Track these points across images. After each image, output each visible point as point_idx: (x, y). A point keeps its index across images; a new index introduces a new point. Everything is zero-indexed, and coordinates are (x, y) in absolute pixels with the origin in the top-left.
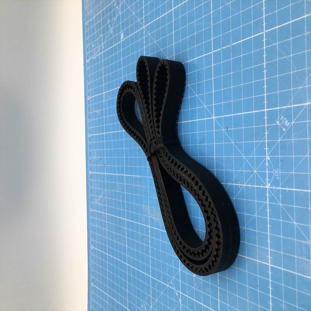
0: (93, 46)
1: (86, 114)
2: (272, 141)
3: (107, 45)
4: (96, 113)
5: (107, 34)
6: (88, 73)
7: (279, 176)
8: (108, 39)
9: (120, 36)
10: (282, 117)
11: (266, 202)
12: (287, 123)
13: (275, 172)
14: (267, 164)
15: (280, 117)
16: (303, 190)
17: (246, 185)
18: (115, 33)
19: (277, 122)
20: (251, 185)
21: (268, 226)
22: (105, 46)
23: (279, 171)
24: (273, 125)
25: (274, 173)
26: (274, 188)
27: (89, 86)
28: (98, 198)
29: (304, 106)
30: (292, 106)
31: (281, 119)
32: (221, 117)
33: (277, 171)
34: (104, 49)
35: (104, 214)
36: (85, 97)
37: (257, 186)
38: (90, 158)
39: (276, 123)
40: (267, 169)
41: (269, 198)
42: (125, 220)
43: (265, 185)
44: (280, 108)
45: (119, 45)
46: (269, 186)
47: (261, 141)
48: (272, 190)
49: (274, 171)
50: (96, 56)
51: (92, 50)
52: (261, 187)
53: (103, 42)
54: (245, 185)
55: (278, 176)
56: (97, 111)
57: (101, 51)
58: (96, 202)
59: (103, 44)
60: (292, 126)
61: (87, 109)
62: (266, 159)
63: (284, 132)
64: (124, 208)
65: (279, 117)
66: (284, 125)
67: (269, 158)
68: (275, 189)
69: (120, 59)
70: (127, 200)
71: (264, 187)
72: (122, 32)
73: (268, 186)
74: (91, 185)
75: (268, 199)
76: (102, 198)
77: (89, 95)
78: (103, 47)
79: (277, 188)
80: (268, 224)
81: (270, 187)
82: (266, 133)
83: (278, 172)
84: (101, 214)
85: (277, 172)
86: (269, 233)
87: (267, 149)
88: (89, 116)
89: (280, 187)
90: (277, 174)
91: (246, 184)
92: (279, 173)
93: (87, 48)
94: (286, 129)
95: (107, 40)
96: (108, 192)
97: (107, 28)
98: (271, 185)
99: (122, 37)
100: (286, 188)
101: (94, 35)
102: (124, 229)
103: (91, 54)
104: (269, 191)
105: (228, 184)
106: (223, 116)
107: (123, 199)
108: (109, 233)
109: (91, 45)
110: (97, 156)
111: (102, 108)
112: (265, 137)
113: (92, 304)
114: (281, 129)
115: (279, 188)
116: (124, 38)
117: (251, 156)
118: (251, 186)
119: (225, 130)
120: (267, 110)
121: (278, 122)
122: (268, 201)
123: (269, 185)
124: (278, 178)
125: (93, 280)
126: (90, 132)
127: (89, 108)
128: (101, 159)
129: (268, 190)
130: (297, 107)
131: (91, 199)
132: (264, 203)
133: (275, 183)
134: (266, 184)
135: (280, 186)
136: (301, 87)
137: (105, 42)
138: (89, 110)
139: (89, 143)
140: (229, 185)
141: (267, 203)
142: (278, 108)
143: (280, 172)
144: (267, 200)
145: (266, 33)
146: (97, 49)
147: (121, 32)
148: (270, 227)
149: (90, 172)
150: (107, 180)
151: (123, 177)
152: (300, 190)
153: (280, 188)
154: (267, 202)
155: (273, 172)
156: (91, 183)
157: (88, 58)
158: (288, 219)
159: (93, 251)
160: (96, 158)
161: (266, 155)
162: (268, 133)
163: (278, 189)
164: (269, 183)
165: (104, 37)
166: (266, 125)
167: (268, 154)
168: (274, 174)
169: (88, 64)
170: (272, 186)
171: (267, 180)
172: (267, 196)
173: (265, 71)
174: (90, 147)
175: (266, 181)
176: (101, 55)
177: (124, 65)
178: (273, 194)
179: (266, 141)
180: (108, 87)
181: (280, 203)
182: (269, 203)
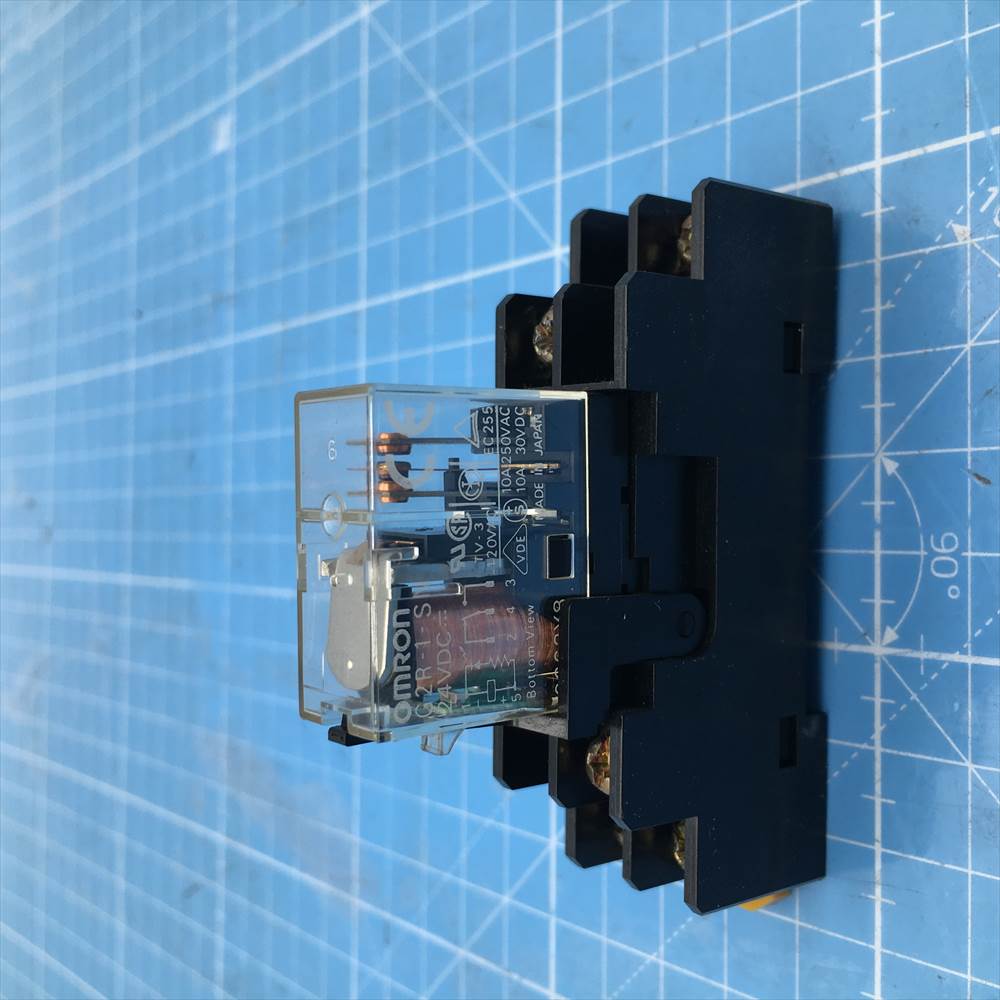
7: (960, 581)
10: (994, 191)
11: (865, 746)
13: (933, 554)
14: (878, 504)
15: (982, 194)
19: (958, 228)
23: (963, 547)
24: (928, 250)
25: (928, 559)
26: (923, 655)
31: (983, 209)
33: (948, 546)
39: (950, 236)
40: (877, 535)
41: (884, 719)
42: (119, 798)
43: (860, 639)
44: (980, 135)
46: (891, 645)
47: (840, 363)
49: (928, 548)
52: (835, 646)
55: (952, 581)
62: (872, 467)
65: (970, 195)
67: (891, 467)
68: (933, 665)
70: (136, 700)
71: (855, 648)
73: (880, 645)
75: (879, 727)
76: (28, 688)
79: (946, 657)
80: (878, 890)
81: (892, 651)
82: (878, 309)
83: (951, 555)
85: (948, 554)
86: (877, 947)
87: (878, 406)
89: (964, 652)
90: (945, 567)
92: (963, 561)
98: (906, 639)
104: (887, 675)
112: (872, 332)
115: (956, 657)
121: (962, 232)
122: (877, 736)
123: (891, 635)
124: (953, 593)
129: (878, 666)
132: (853, 750)
133: (928, 626)
134: (870, 631)
135: (968, 645)
141: (872, 753)
142: (968, 138)
143: (969, 554)
144: (872, 731)
148: (886, 908)
150: (55, 603)
153: (970, 660)
154: (872, 743)
155: (923, 553)
161: (870, 447)
162: (889, 305)
163: (952, 664)
164: (889, 618)
166: (878, 260)
167: (883, 441)
168: (927, 569)
171: (878, 601)
172: (871, 705)
175: (866, 613)
178: (914, 697)
179: (878, 357)
180: (77, 167)
181: (964, 758)
182: (883, 750)
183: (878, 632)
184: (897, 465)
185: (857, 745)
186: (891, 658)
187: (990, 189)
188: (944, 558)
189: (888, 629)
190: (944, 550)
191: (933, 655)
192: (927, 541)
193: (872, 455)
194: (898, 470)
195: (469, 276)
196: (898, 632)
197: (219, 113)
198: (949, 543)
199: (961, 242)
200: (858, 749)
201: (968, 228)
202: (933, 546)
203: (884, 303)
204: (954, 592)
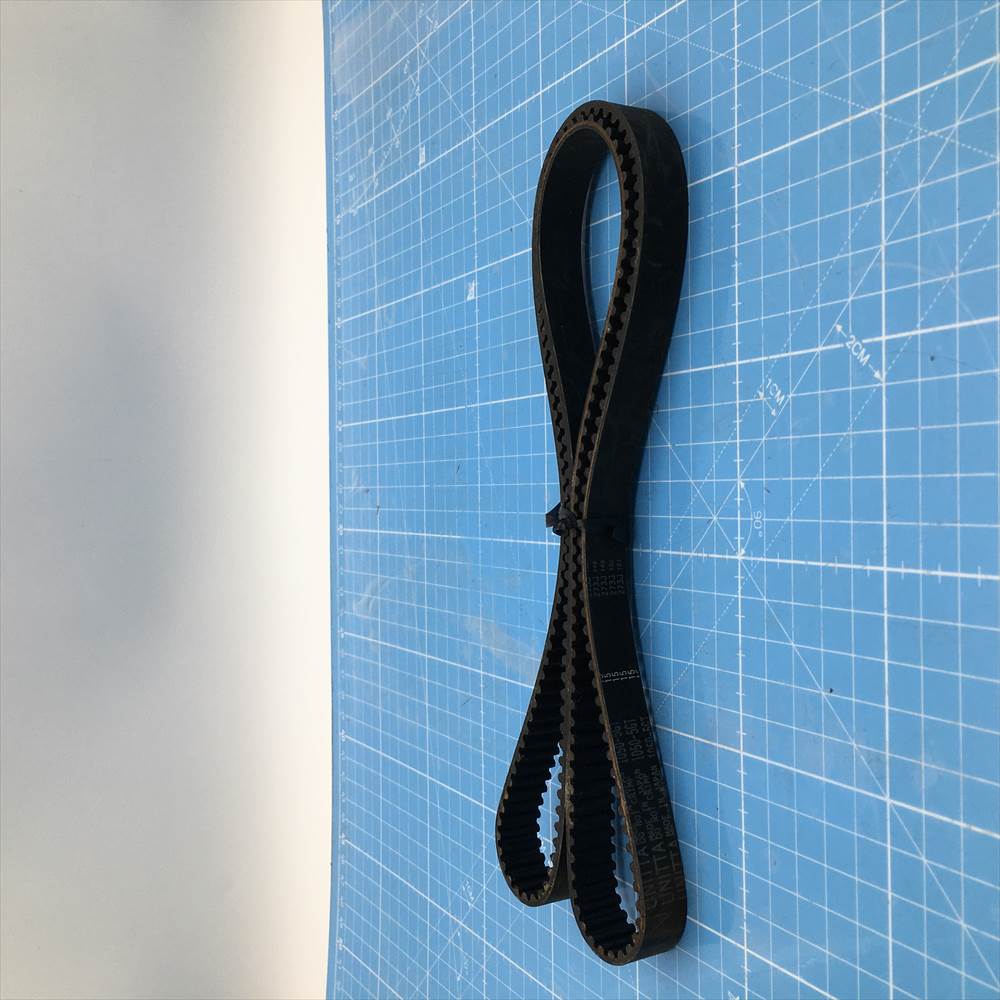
0: (351, 179)
1: (331, 366)
2: (749, 440)
3: (385, 180)
4: (355, 365)
5: (386, 148)
6: (339, 254)
7: (762, 530)
8: (387, 162)
9: (416, 154)
10: (770, 380)
11: (736, 596)
12: (781, 395)
13: (755, 520)
14: (739, 500)
15: (767, 382)
16: (809, 563)
17: (696, 555)
18: (405, 146)
20: (705, 553)
21: (740, 655)
22: (380, 182)
23: (763, 517)
24: (752, 400)
25: (753, 521)
26: (752, 559)
27: (339, 289)
28: (358, 598)
29: (813, 353)
30: (791, 354)
31: (767, 387)
34: (379, 189)
35: (373, 643)
36: (331, 322)
37: (717, 556)
38: (339, 489)
39: (758, 396)
40: (739, 512)
41: (741, 585)
42: (423, 658)
43: (734, 553)
44: (766, 358)
45: (415, 179)
46: (744, 555)
47: (726, 442)
48: (747, 563)
49: (753, 517)
50: (359, 207)
51: (349, 191)
52: (727, 557)
53: (377, 170)
54: (693, 554)
55: (758, 530)
56: (359, 359)
57: (370, 193)
58: (355, 610)
59: (375, 175)
60: (788, 403)
61: (335, 355)
62: (737, 485)
63: (773, 418)
64: (421, 626)
65: (763, 381)
66: (773, 402)
67: (743, 485)
68: (755, 562)
69: (416, 216)
70: (431, 603)
71: (733, 557)
72: (422, 146)
73: (740, 557)
74: (342, 563)
75: (740, 588)
76: (369, 599)
77: (339, 315)
78: (376, 184)
79: (759, 559)
80: (740, 652)
81: (744, 558)
82: (738, 422)
83: (760, 520)
84: (367, 643)
85: (759, 518)
86: (740, 674)
87: (738, 460)
88: (340, 372)
89: (763, 557)
90: (758, 524)
91: (696, 552)
92: (763, 522)
93: (337, 185)
94: (777, 411)
95: (386, 164)
96: (383, 583)
97: (386, 132)
98: (747, 554)
99: (422, 160)
100: (776, 558)
101: (353, 149)
102: (421, 683)
103: (347, 201)
104: (742, 568)
105: (658, 552)
107: (421, 601)
108: (385, 694)
109: (346, 178)
110: (358, 485)
111: (372, 351)
112: (736, 431)
113: (342, 894)
114: (768, 412)
115: (761, 559)
116: (427, 161)
117: (706, 480)
118: (706, 556)
120: (741, 362)
121: (761, 394)
122: (739, 592)
123: (743, 551)
124: (760, 534)
125: (345, 827)
126: (341, 417)
127: (339, 351)
128: (367, 491)
129: (739, 565)
130: (800, 356)
131: (343, 604)
132: (732, 598)
133: (754, 547)
134: (737, 551)
135: (765, 554)
136: (808, 308)
137: (382, 169)
138: (339, 357)
139: (339, 447)
141: (738, 598)
142: (763, 359)
143: (764, 520)
144: (738, 590)
145: (740, 169)
146: (361, 188)
147: (420, 144)
148: (742, 658)
149: (340, 529)
150: (383, 549)
151: (420, 540)
152: (803, 563)
153: (765, 560)
154: (738, 594)
155: (752, 519)
156: (342, 558)
157: (338, 213)
158: (780, 636)
159: (346, 745)
160: (355, 490)
161: (736, 477)
162: (741, 421)
163: (761, 562)
164: (743, 545)
165: (378, 155)
166: (738, 402)
167: (740, 475)
168: (753, 525)
169: (338, 227)
170: (750, 555)
171: (739, 538)
172: (738, 579)
173: (736, 265)
174: (341, 460)
175: (736, 543)
176: (370, 206)
177: (426, 235)
178: (749, 574)
179: (738, 441)
180: (388, 294)
182: (741, 597)
183: (739, 551)
185: (733, 596)
186: (744, 560)
188: (757, 521)
189: (742, 549)
191: (755, 559)
192: (753, 514)
193: (737, 480)
194: (745, 486)
196: (745, 550)
197: (470, 278)
198: (759, 515)
199: (761, 399)
203: (739, 419)
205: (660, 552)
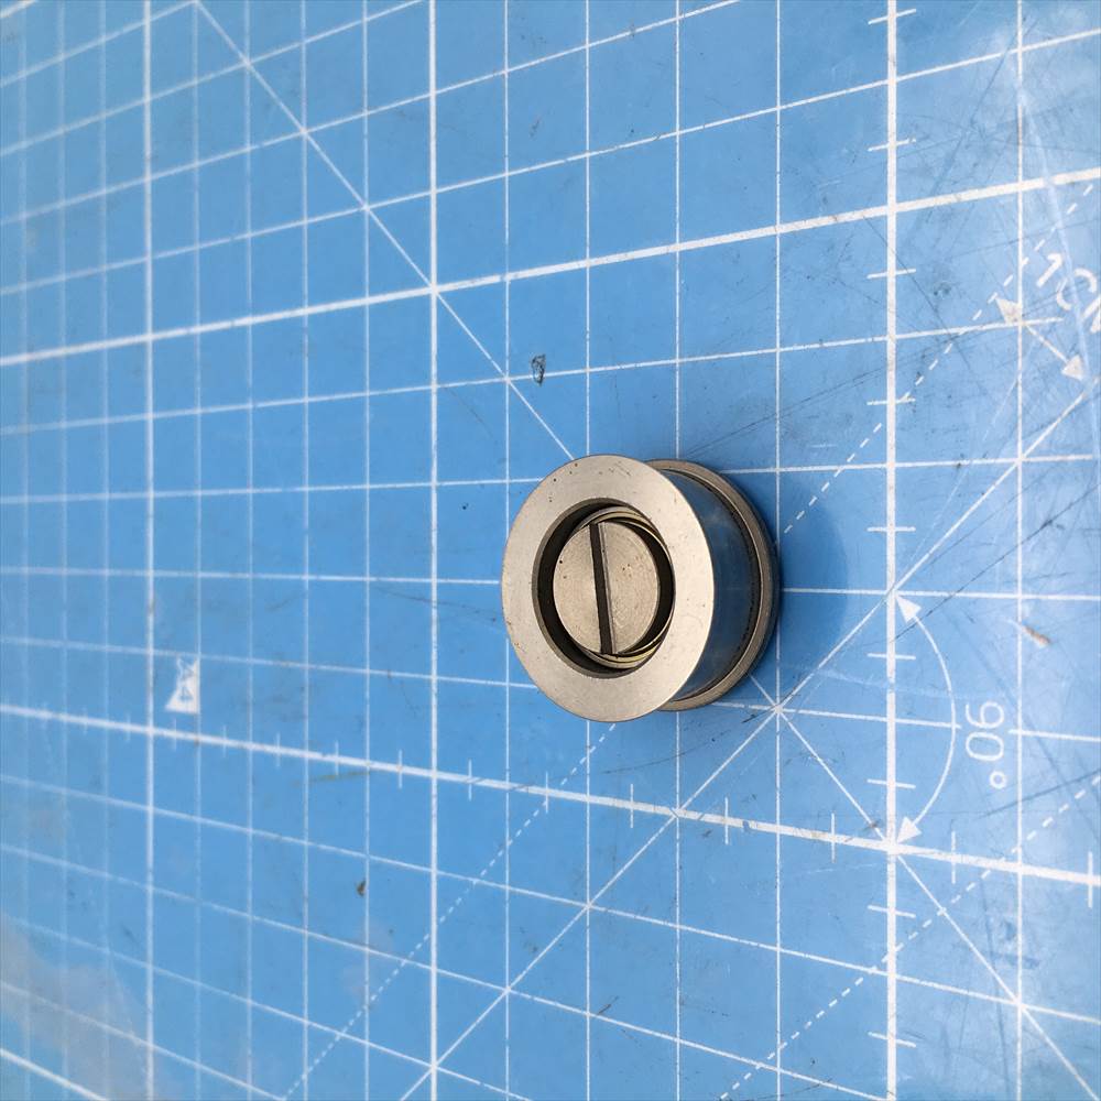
7: (1007, 766)
10: (1056, 260)
11: (873, 970)
13: (969, 728)
14: (891, 657)
17: (694, 816)
19: (1004, 305)
20: (733, 814)
23: (1011, 723)
24: (962, 330)
25: (962, 734)
26: (955, 858)
31: (1041, 282)
32: (495, 279)
33: (990, 720)
37: (789, 831)
39: (994, 314)
40: (891, 698)
41: (901, 937)
43: (867, 832)
44: (1037, 184)
46: (916, 841)
49: (961, 719)
52: (832, 838)
54: (680, 813)
62: (885, 606)
65: (1022, 262)
66: (1070, 334)
67: (911, 611)
68: (969, 873)
71: (858, 842)
75: (893, 948)
79: (988, 863)
81: (911, 850)
82: (891, 402)
83: (994, 732)
85: (991, 728)
87: (891, 530)
89: (1012, 858)
90: (980, 745)
91: (690, 808)
92: (1011, 740)
100: (1080, 868)
104: (904, 884)
105: (534, 790)
106: (509, 277)
112: (883, 432)
114: (1046, 368)
115: (1001, 865)
118: (738, 823)
119: (515, 382)
121: (1012, 309)
122: (890, 959)
123: (910, 828)
129: (891, 869)
132: (857, 974)
134: (880, 823)
135: (1019, 851)
140: (541, 798)
141: (884, 980)
142: (1021, 186)
143: (1020, 732)
144: (885, 952)
153: (1020, 869)
154: (883, 967)
155: (954, 726)
161: (882, 584)
162: (906, 398)
163: (996, 873)
164: (908, 805)
166: (891, 338)
167: (899, 576)
168: (960, 746)
170: (944, 845)
171: (891, 784)
172: (883, 917)
175: (874, 797)
178: (942, 911)
179: (892, 465)
181: (1011, 994)
182: (898, 977)
183: (891, 826)
184: (918, 608)
185: (862, 969)
186: (911, 859)
187: (1051, 257)
188: (983, 735)
189: (906, 820)
190: (984, 724)
191: (969, 860)
192: (961, 709)
193: (885, 593)
194: (918, 614)
195: (304, 311)
196: (920, 826)
198: (992, 715)
199: (1009, 324)
200: (865, 975)
201: (1020, 305)
202: (969, 718)
203: (899, 395)
204: (998, 780)
205: (548, 792)
